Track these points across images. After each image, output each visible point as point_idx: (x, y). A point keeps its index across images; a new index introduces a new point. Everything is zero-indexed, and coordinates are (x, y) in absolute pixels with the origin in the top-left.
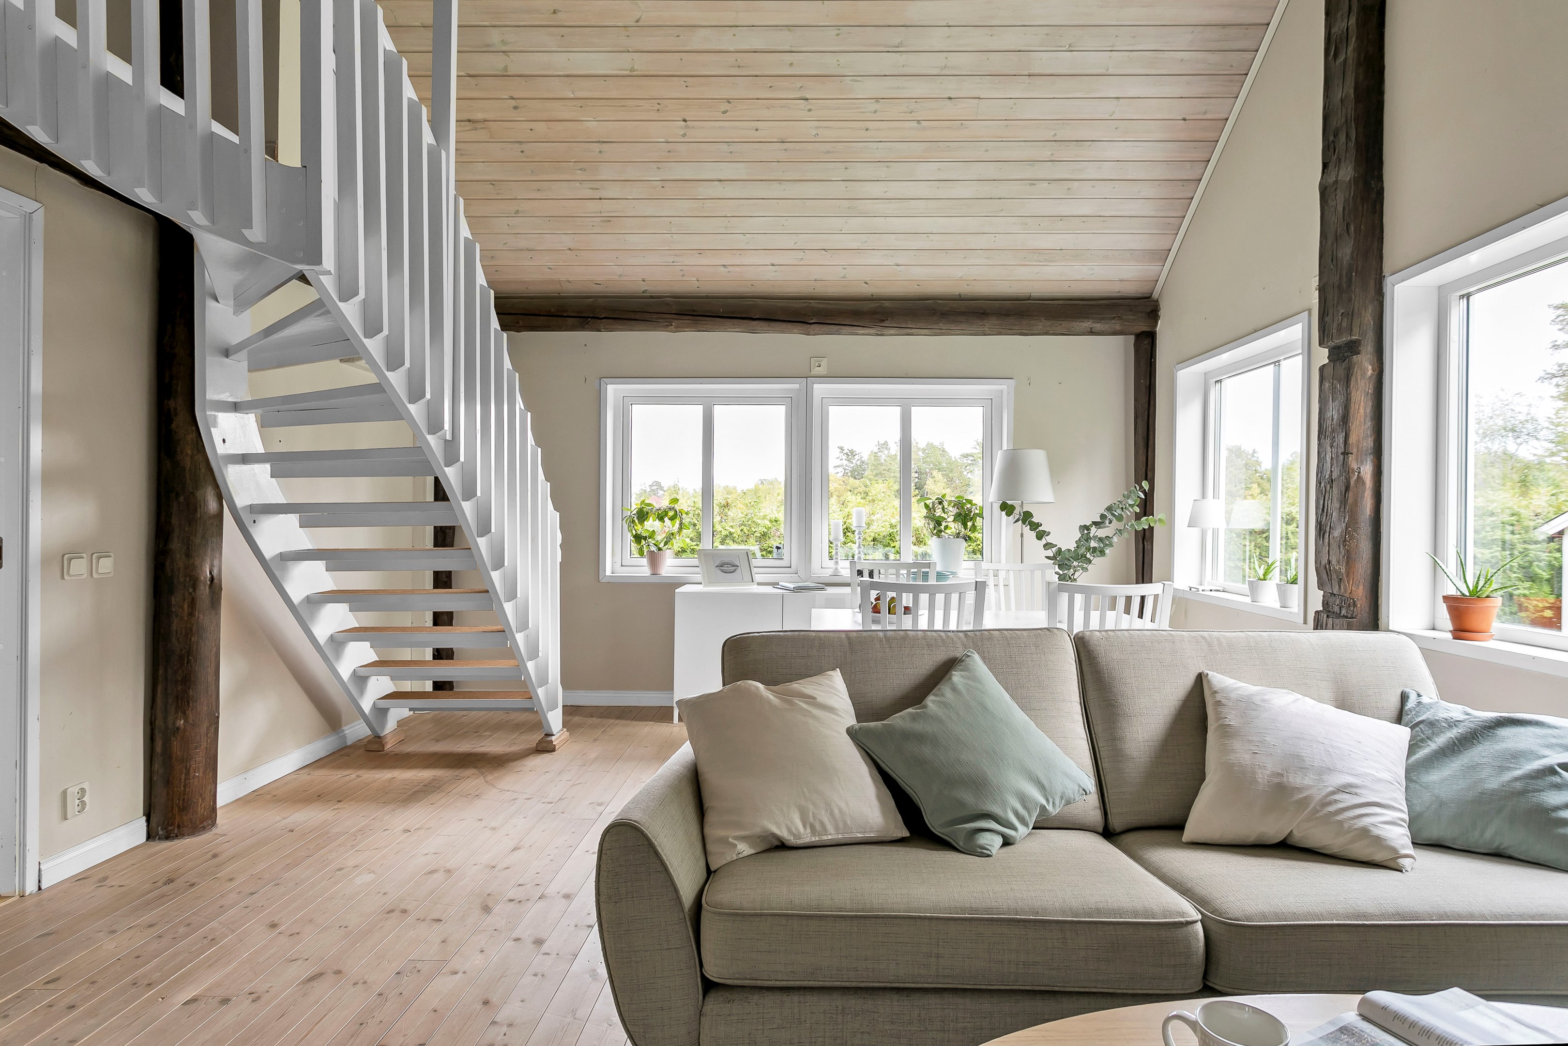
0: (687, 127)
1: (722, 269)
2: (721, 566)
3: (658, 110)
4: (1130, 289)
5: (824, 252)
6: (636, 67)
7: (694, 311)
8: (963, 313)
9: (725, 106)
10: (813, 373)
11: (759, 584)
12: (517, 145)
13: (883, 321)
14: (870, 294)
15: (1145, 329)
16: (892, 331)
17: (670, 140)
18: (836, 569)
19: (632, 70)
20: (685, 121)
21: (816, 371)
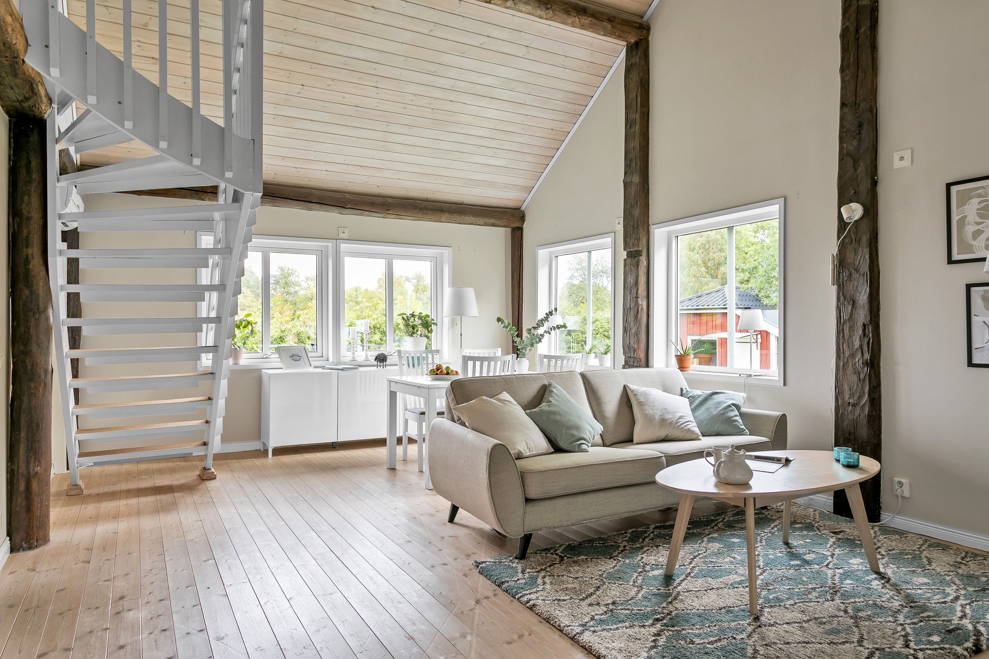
0: (303, 89)
1: (294, 169)
2: (292, 356)
3: (288, 77)
4: (511, 204)
5: (360, 167)
6: (283, 52)
7: (273, 194)
8: (431, 210)
9: (330, 82)
10: (340, 237)
11: (315, 367)
12: (183, 79)
13: (388, 210)
14: (378, 193)
15: (518, 225)
16: (392, 216)
17: (288, 94)
18: (354, 357)
19: (281, 53)
20: (303, 85)
21: (342, 236)
